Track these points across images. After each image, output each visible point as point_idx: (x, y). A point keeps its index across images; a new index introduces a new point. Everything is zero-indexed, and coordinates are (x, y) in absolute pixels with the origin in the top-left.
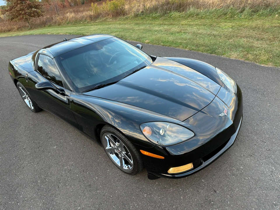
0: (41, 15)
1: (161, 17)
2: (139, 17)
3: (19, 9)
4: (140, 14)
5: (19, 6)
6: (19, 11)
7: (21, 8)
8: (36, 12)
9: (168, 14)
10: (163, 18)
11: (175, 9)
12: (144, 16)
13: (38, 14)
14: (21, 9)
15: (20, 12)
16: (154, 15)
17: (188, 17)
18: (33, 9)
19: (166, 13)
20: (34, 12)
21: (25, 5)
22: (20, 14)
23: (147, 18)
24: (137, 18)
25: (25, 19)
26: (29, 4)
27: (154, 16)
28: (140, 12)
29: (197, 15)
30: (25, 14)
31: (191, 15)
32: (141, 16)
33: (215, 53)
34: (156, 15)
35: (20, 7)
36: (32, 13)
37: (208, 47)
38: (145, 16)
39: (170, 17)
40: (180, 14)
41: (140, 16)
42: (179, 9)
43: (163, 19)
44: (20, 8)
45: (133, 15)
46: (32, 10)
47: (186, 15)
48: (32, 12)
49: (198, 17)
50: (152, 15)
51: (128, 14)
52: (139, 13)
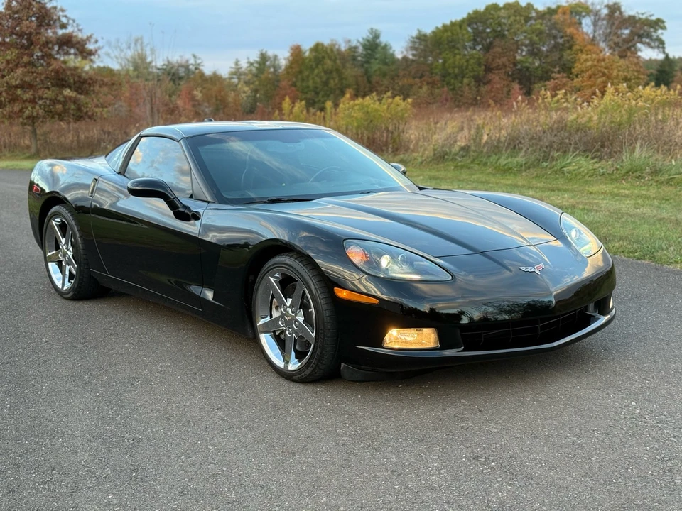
0: (90, 113)
1: (529, 168)
2: (451, 163)
3: (18, 82)
4: (456, 154)
5: (20, 71)
6: (16, 87)
7: (27, 79)
8: (75, 101)
9: (554, 163)
10: (533, 172)
11: (582, 148)
12: (469, 161)
13: (79, 109)
14: (25, 82)
15: (19, 92)
16: (503, 161)
17: (624, 175)
18: (67, 92)
19: (546, 158)
20: (67, 100)
21: (41, 74)
22: (14, 99)
23: (476, 167)
24: (442, 165)
25: (28, 118)
26: (57, 72)
27: (504, 163)
28: (456, 149)
29: (656, 172)
30: (33, 101)
31: (634, 173)
32: (456, 160)
33: (653, 258)
34: (510, 160)
35: (24, 74)
36: (59, 102)
37: (638, 242)
38: (472, 162)
39: (561, 170)
40: (597, 165)
41: (454, 160)
42: (598, 151)
43: (534, 175)
44: (22, 80)
45: (429, 153)
46: (61, 93)
47: (617, 169)
48: (60, 98)
49: (656, 179)
50: (498, 160)
51: (413, 151)
52: (453, 151)
